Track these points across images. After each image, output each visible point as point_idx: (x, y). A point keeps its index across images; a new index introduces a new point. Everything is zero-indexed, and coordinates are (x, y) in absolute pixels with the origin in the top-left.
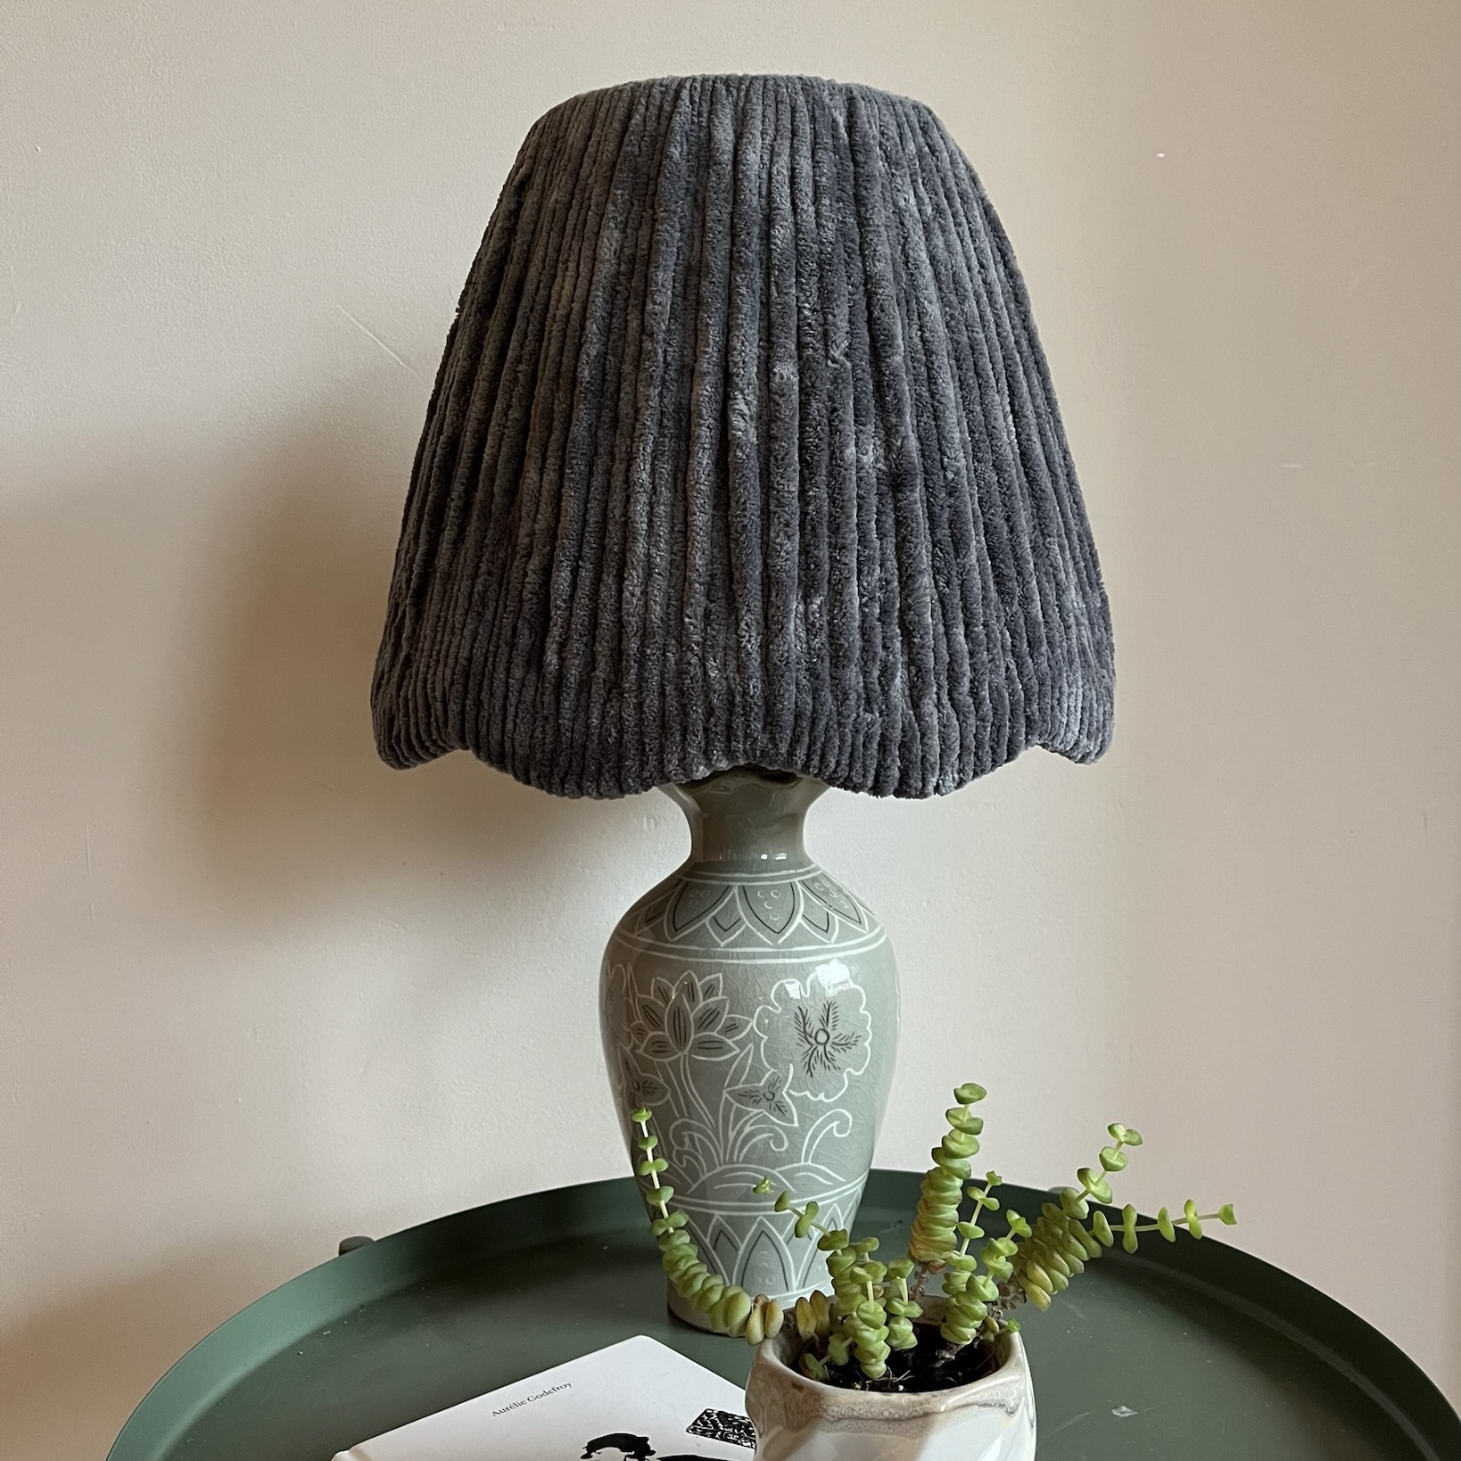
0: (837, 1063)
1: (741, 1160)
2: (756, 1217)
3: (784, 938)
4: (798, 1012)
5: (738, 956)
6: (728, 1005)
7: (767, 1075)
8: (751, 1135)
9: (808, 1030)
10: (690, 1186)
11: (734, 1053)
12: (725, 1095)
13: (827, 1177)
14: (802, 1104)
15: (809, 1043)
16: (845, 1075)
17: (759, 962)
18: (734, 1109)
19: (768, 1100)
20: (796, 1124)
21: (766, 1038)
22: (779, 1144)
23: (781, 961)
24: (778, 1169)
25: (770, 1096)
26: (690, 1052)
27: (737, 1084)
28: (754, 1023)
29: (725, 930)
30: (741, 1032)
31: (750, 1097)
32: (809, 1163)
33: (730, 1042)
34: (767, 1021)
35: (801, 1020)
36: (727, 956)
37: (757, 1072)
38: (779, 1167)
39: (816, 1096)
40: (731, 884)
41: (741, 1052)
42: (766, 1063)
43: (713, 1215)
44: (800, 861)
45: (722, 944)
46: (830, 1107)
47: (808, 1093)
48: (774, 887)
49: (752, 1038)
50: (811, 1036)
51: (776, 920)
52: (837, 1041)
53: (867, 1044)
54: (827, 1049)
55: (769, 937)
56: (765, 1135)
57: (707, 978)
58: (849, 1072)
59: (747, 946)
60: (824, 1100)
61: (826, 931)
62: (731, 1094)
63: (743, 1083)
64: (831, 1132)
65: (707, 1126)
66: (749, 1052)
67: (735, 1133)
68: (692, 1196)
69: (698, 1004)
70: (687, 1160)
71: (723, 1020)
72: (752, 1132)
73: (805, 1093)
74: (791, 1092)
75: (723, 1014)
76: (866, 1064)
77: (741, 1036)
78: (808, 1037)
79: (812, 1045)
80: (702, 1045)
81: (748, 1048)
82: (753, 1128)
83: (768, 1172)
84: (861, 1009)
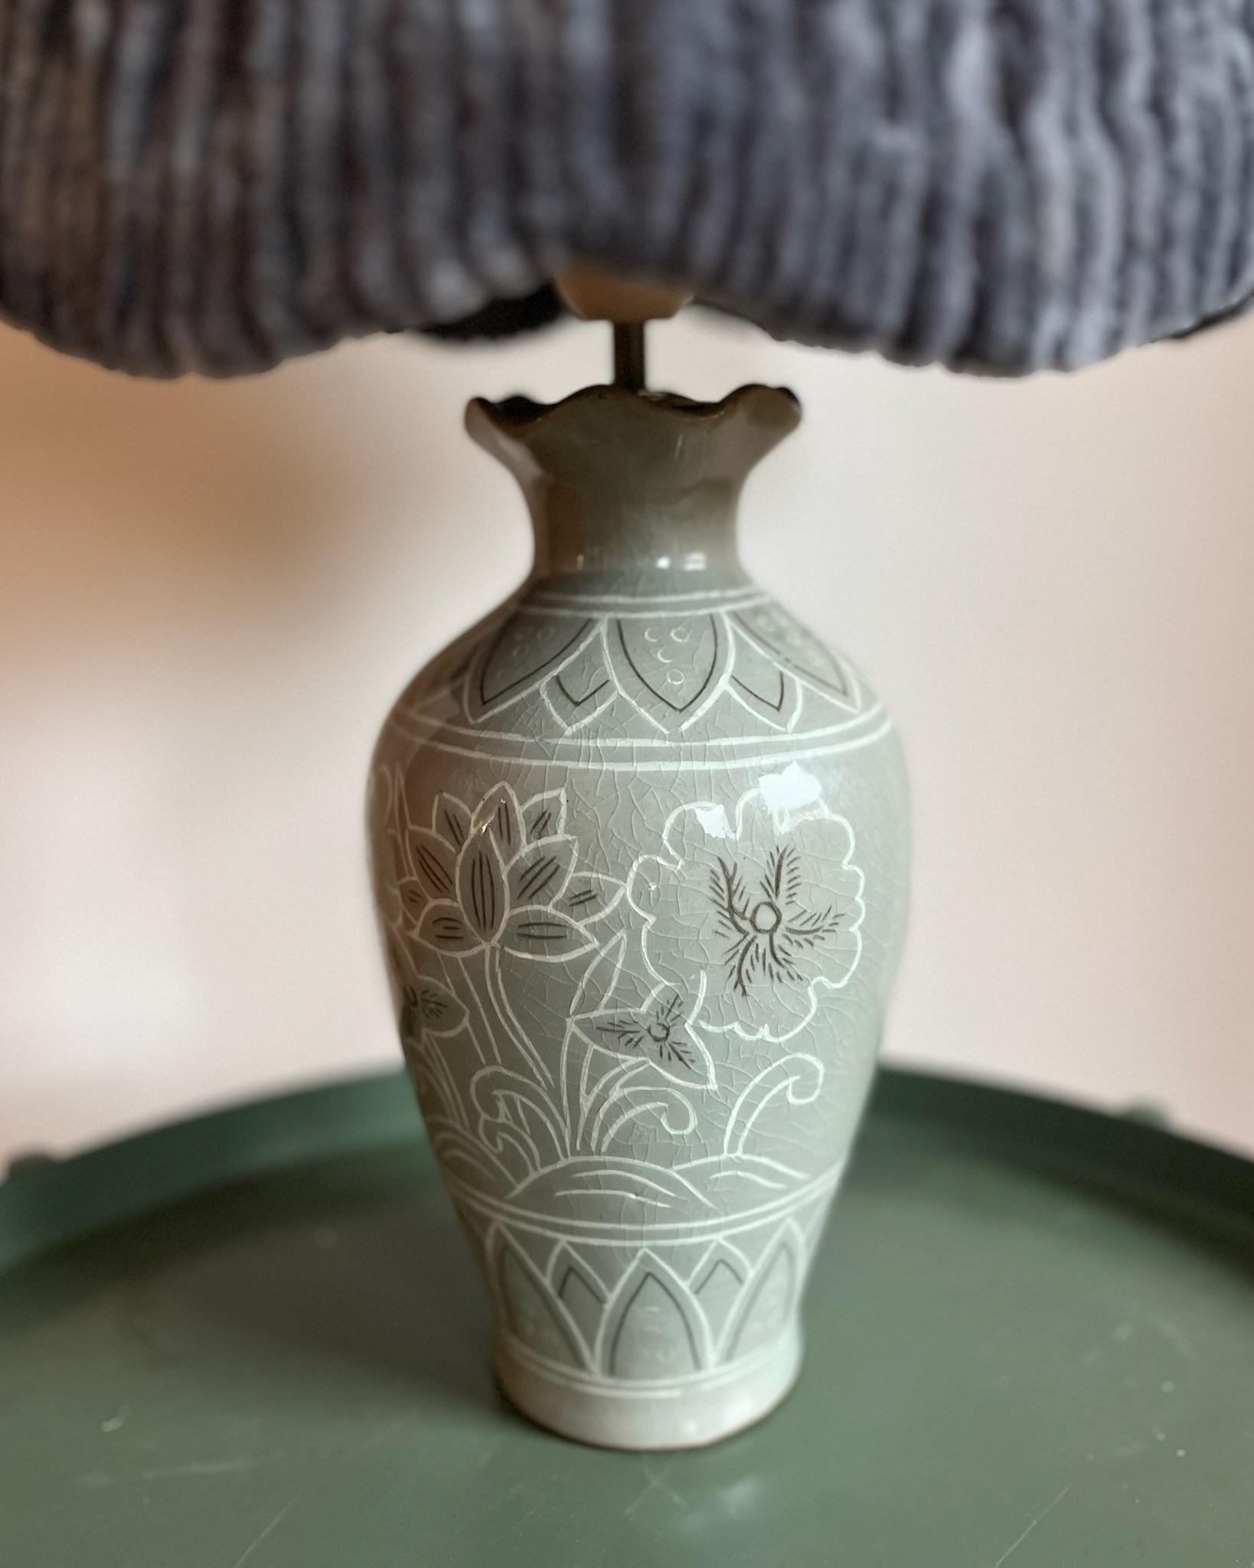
0: (796, 969)
1: (604, 1149)
2: (636, 1250)
3: (693, 720)
4: (719, 870)
5: (599, 755)
6: (575, 854)
7: (654, 993)
8: (625, 1104)
9: (738, 905)
10: (512, 1188)
11: (588, 948)
12: (571, 1027)
13: (773, 1174)
14: (724, 1047)
15: (740, 930)
16: (810, 991)
17: (641, 767)
18: (589, 1055)
19: (656, 1040)
20: (713, 1086)
21: (652, 920)
22: (680, 1120)
23: (684, 766)
24: (676, 1168)
25: (662, 1034)
26: (503, 942)
27: (595, 1008)
28: (627, 889)
29: (577, 704)
30: (600, 909)
31: (622, 1034)
32: (739, 1153)
33: (580, 926)
34: (653, 887)
35: (723, 884)
36: (576, 754)
37: (632, 991)
38: (679, 1163)
39: (752, 1031)
40: (595, 615)
41: (601, 947)
42: (651, 970)
43: (554, 1242)
44: (731, 576)
45: (569, 731)
46: (780, 1051)
47: (736, 1026)
48: (675, 623)
49: (623, 919)
50: (743, 916)
51: (680, 685)
52: (796, 925)
53: (854, 929)
54: (776, 942)
55: (661, 718)
56: (649, 1106)
57: (537, 798)
58: (819, 984)
59: (617, 736)
60: (771, 1039)
61: (778, 709)
62: (583, 1025)
63: (607, 1007)
64: (781, 1096)
65: (539, 1084)
66: (617, 946)
67: (592, 1098)
68: (514, 1202)
69: (515, 851)
70: (505, 1142)
71: (566, 884)
72: (624, 1099)
73: (730, 1027)
74: (703, 1025)
75: (566, 871)
76: (853, 968)
77: (602, 915)
78: (738, 919)
79: (746, 934)
80: (525, 931)
81: (614, 941)
82: (626, 1091)
83: (659, 1172)
84: (845, 862)
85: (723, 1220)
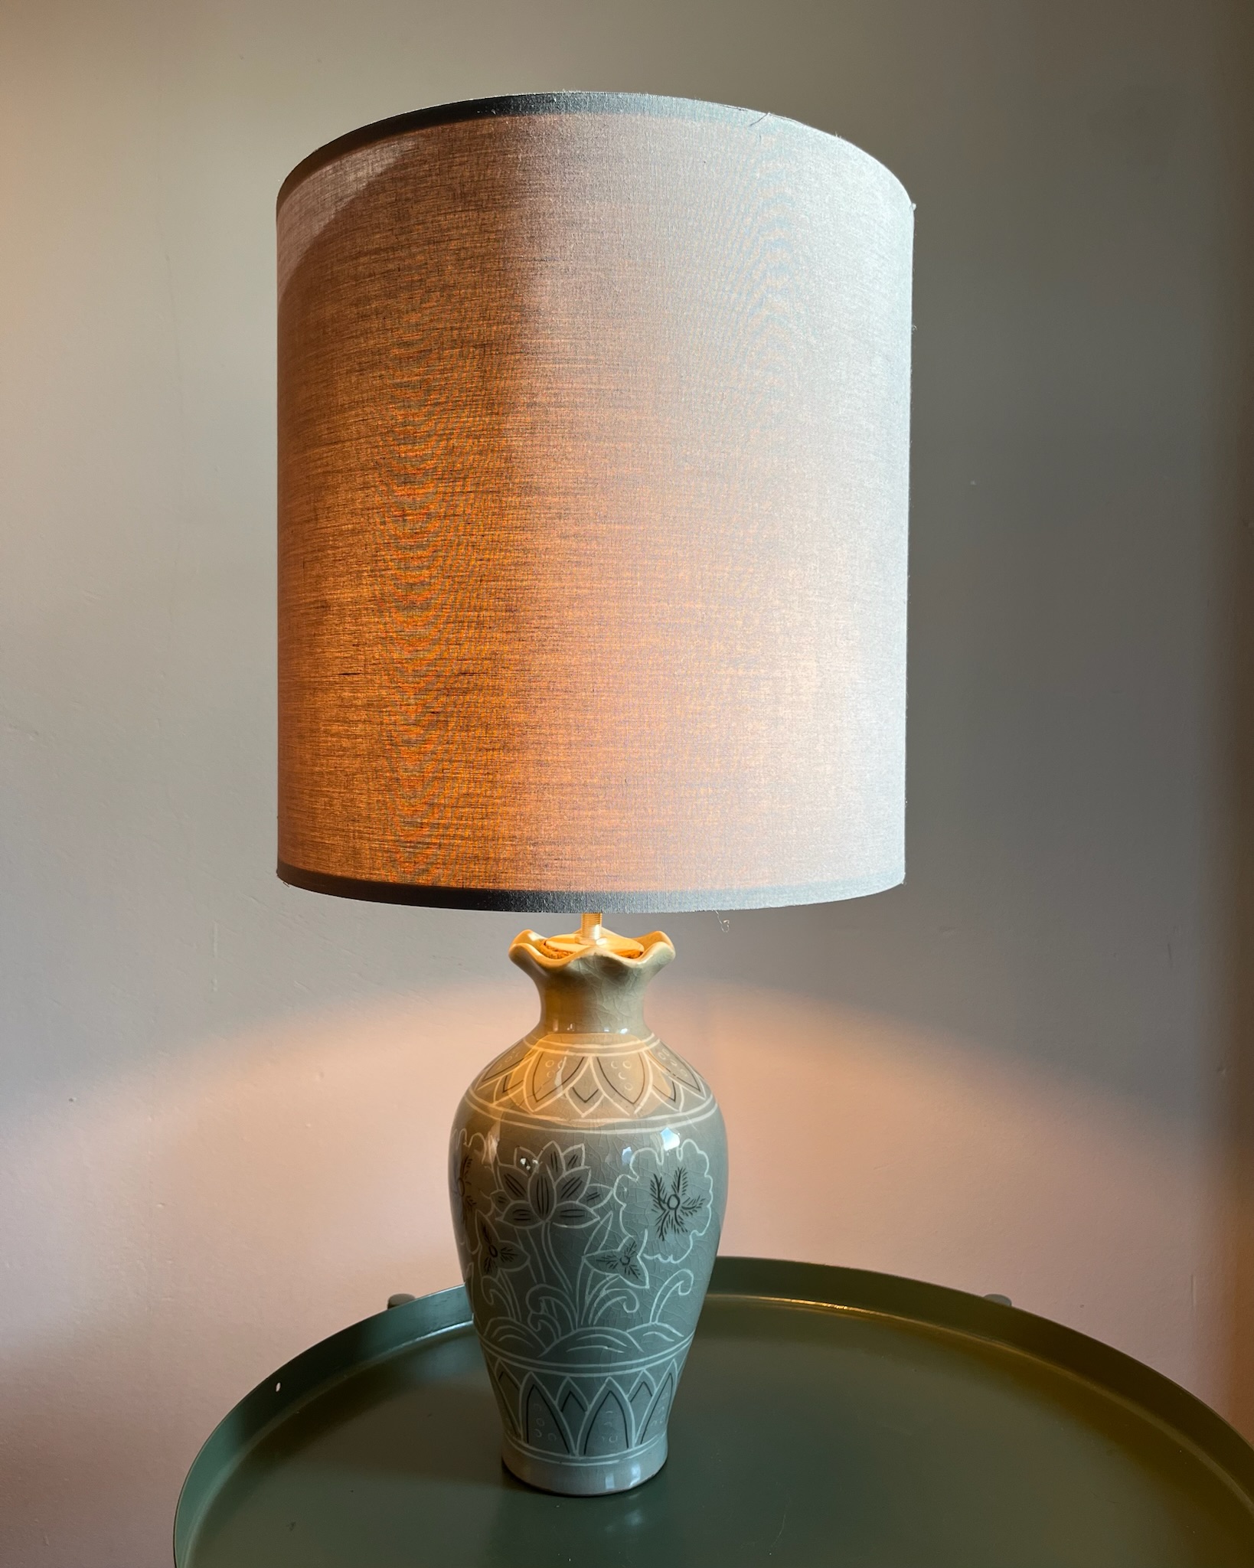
0: (686, 1227)
1: (595, 1323)
2: (605, 1378)
3: (639, 1108)
4: (654, 1180)
6: (590, 1175)
7: (624, 1241)
8: (608, 1298)
9: (662, 1197)
10: (542, 1350)
11: (595, 1220)
12: (584, 1260)
13: (670, 1334)
14: (653, 1266)
15: (663, 1208)
16: (690, 1237)
17: (619, 1132)
18: (591, 1275)
19: (624, 1264)
20: (647, 1287)
21: (624, 1205)
22: (631, 1306)
23: (639, 1130)
24: (628, 1331)
25: (626, 1261)
26: (553, 1220)
27: (596, 1250)
28: (614, 1191)
29: (585, 1102)
30: (601, 1201)
31: (607, 1262)
32: (656, 1322)
33: (591, 1210)
34: (626, 1190)
35: (656, 1187)
36: (588, 1127)
37: (615, 1239)
38: (630, 1328)
39: (665, 1258)
40: (585, 1055)
41: (601, 1220)
42: (623, 1230)
43: (563, 1378)
45: (583, 1115)
46: (677, 1268)
47: (659, 1256)
48: (624, 1057)
49: (612, 1206)
50: (664, 1202)
51: (632, 1091)
52: (686, 1206)
53: (709, 1206)
54: (677, 1214)
55: (626, 1107)
56: (618, 1299)
57: (570, 1149)
58: (694, 1234)
59: (607, 1117)
60: (673, 1262)
61: (674, 1100)
62: (590, 1259)
63: (602, 1249)
64: (675, 1292)
65: (565, 1291)
66: (608, 1219)
67: (591, 1296)
68: (544, 1359)
69: (561, 1174)
70: (542, 1324)
71: (586, 1189)
72: (607, 1295)
73: (656, 1256)
74: (645, 1256)
75: (585, 1184)
76: (708, 1225)
77: (602, 1204)
78: (662, 1203)
79: (665, 1210)
80: (564, 1214)
81: (607, 1216)
82: (608, 1291)
83: (620, 1334)
84: (705, 1173)
85: (647, 1359)
